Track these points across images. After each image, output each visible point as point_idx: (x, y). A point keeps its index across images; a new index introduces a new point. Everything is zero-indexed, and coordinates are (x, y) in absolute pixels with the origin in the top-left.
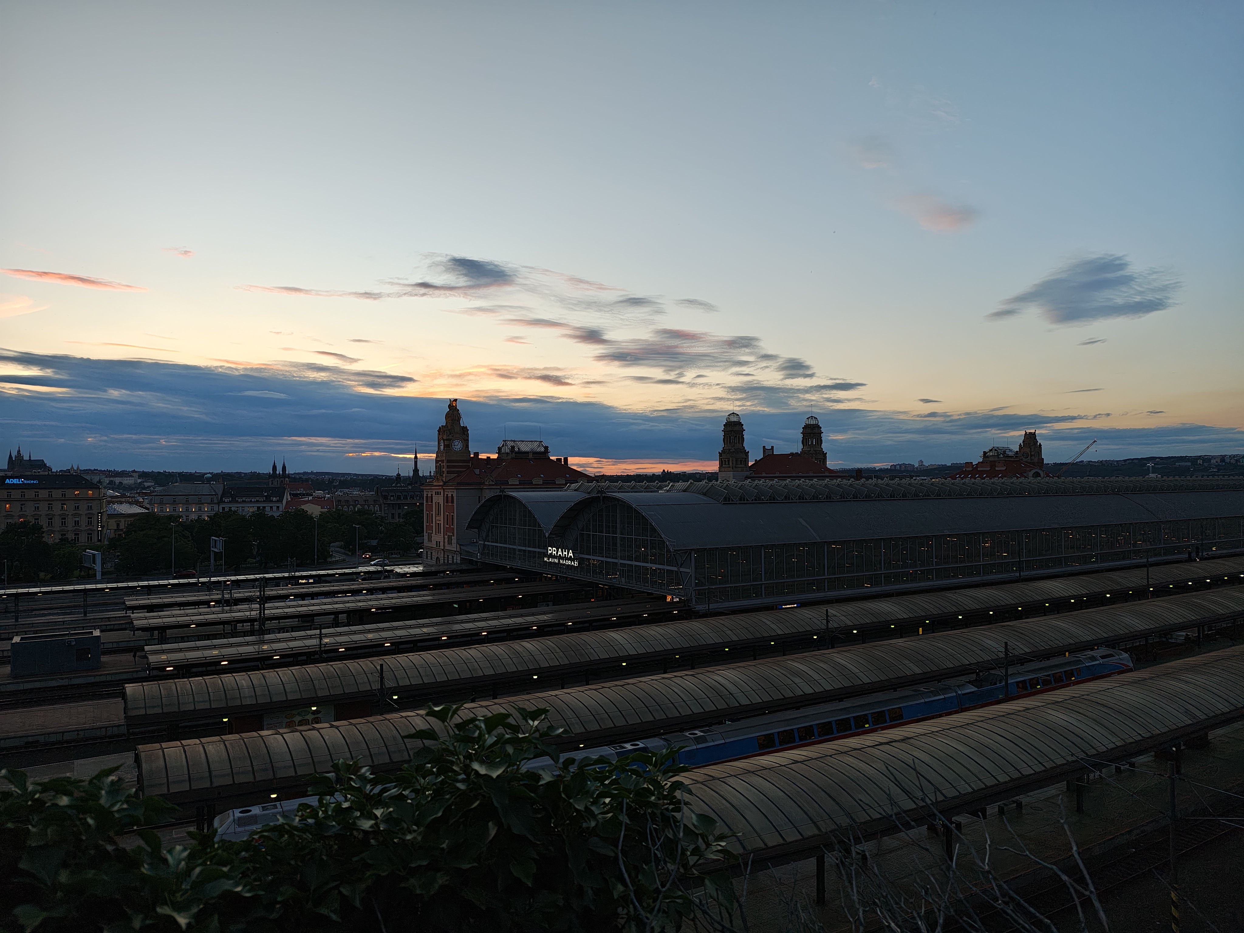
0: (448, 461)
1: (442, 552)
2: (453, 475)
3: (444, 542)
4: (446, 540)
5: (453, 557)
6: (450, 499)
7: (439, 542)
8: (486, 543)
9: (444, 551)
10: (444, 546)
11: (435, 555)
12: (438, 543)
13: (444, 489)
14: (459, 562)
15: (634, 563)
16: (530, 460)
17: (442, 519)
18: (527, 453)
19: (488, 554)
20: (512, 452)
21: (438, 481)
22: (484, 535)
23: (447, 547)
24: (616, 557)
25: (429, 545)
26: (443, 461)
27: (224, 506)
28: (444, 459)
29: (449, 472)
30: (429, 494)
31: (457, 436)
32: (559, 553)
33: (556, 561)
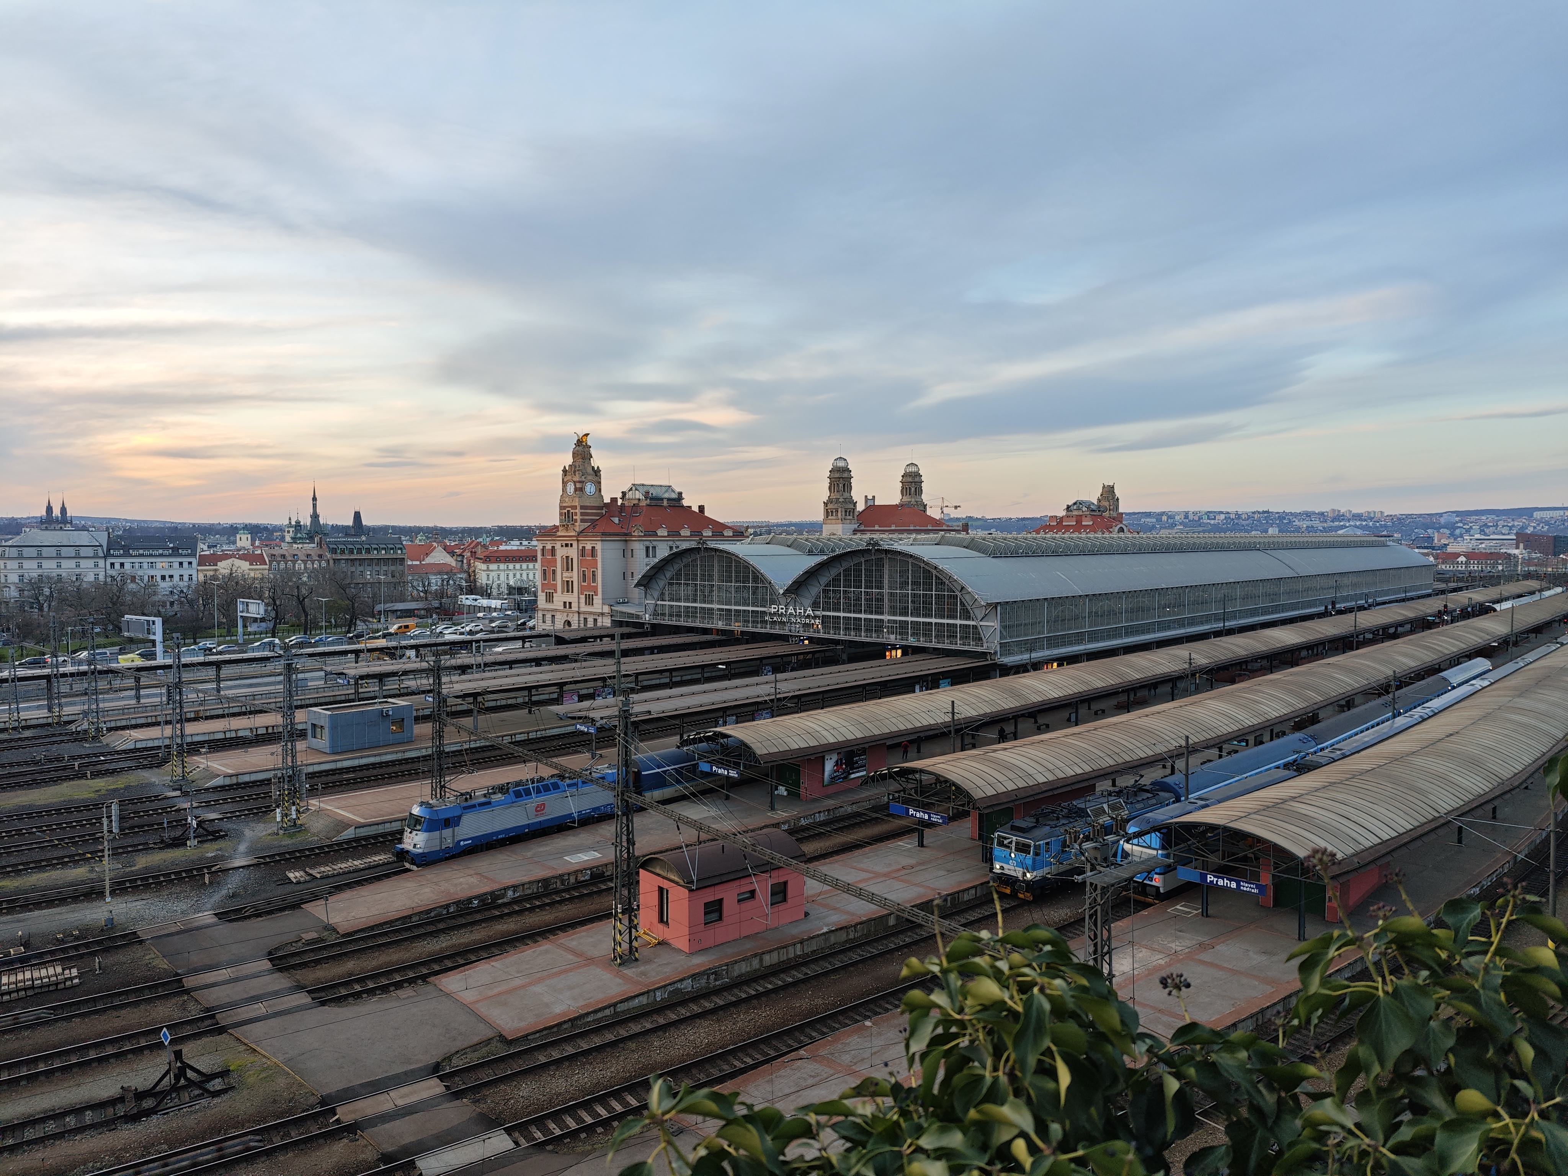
1: (577, 615)
2: (588, 525)
3: (579, 603)
4: (583, 600)
5: (595, 620)
6: (589, 552)
7: (570, 603)
9: (579, 613)
10: (579, 607)
11: (560, 619)
12: (567, 605)
15: (910, 619)
16: (665, 508)
17: (574, 576)
18: (662, 499)
19: (663, 614)
20: (646, 498)
21: (567, 530)
22: (656, 594)
23: (584, 608)
24: (882, 613)
25: (549, 606)
26: (575, 507)
27: (113, 561)
28: (577, 504)
29: (582, 521)
30: (549, 547)
31: (590, 478)
32: (790, 611)
33: (784, 619)
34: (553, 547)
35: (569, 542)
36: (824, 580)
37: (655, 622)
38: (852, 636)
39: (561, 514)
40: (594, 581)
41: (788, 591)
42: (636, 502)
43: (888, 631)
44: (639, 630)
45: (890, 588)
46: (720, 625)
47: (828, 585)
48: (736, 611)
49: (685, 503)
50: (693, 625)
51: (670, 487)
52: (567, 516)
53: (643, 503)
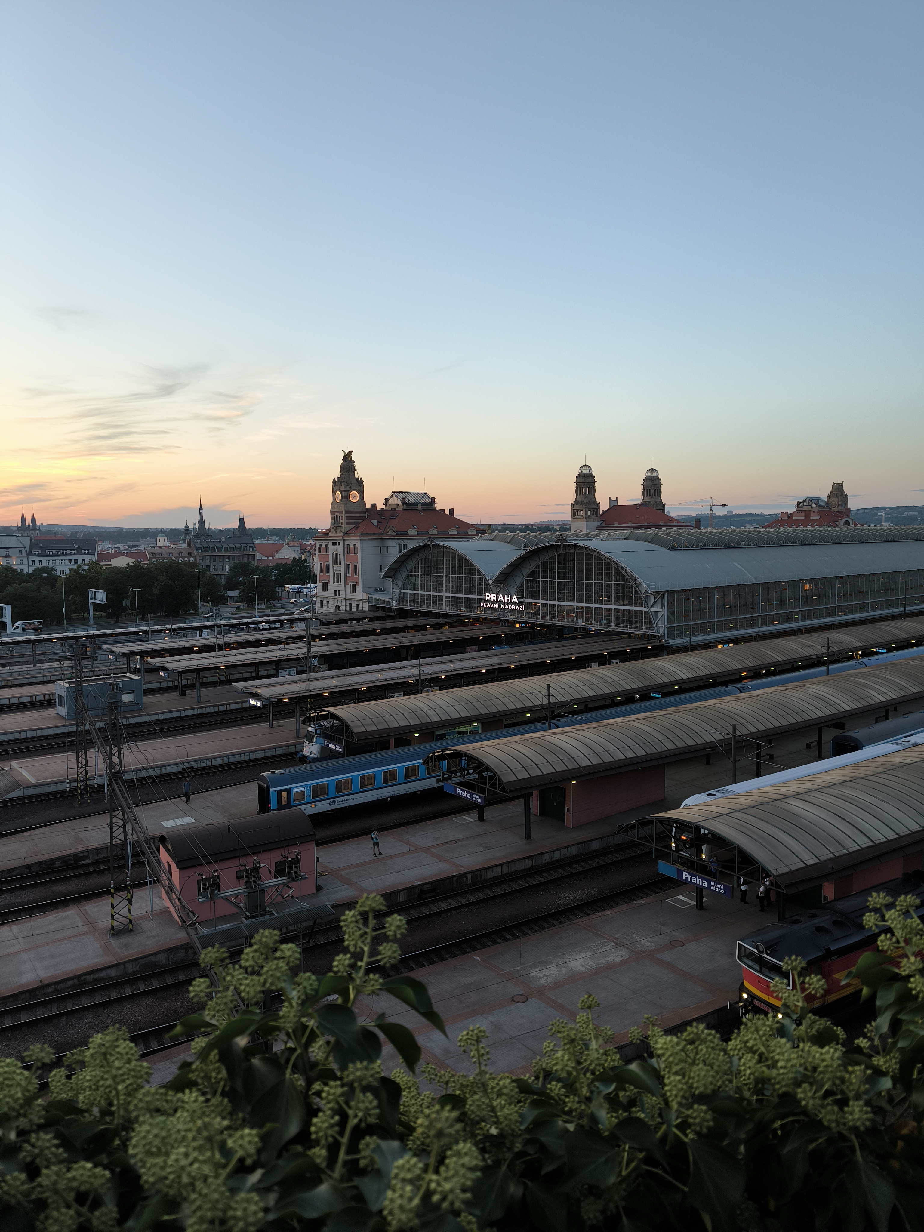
0: (347, 512)
1: (344, 601)
2: (351, 527)
3: (345, 591)
4: (348, 589)
5: (357, 605)
6: (352, 549)
7: (339, 591)
8: (402, 591)
9: (346, 600)
10: (346, 595)
11: (333, 604)
12: (337, 593)
13: (344, 540)
14: (367, 610)
15: (594, 605)
16: (420, 511)
17: (342, 568)
18: (416, 504)
19: (406, 601)
20: (403, 503)
21: (336, 532)
22: (400, 584)
23: (350, 596)
24: (572, 601)
25: (325, 594)
26: (341, 512)
27: (33, 559)
28: (343, 510)
29: (347, 523)
30: (324, 545)
31: (354, 488)
32: (500, 599)
33: (496, 606)
34: (327, 545)
35: (338, 541)
36: (526, 572)
37: (399, 607)
38: (547, 622)
39: (331, 518)
40: (356, 573)
41: (496, 581)
42: (395, 507)
43: (576, 616)
44: (387, 614)
45: (578, 578)
46: (447, 610)
47: (529, 576)
48: (459, 598)
49: (438, 507)
50: (426, 610)
51: (425, 493)
52: (336, 520)
53: (401, 508)
